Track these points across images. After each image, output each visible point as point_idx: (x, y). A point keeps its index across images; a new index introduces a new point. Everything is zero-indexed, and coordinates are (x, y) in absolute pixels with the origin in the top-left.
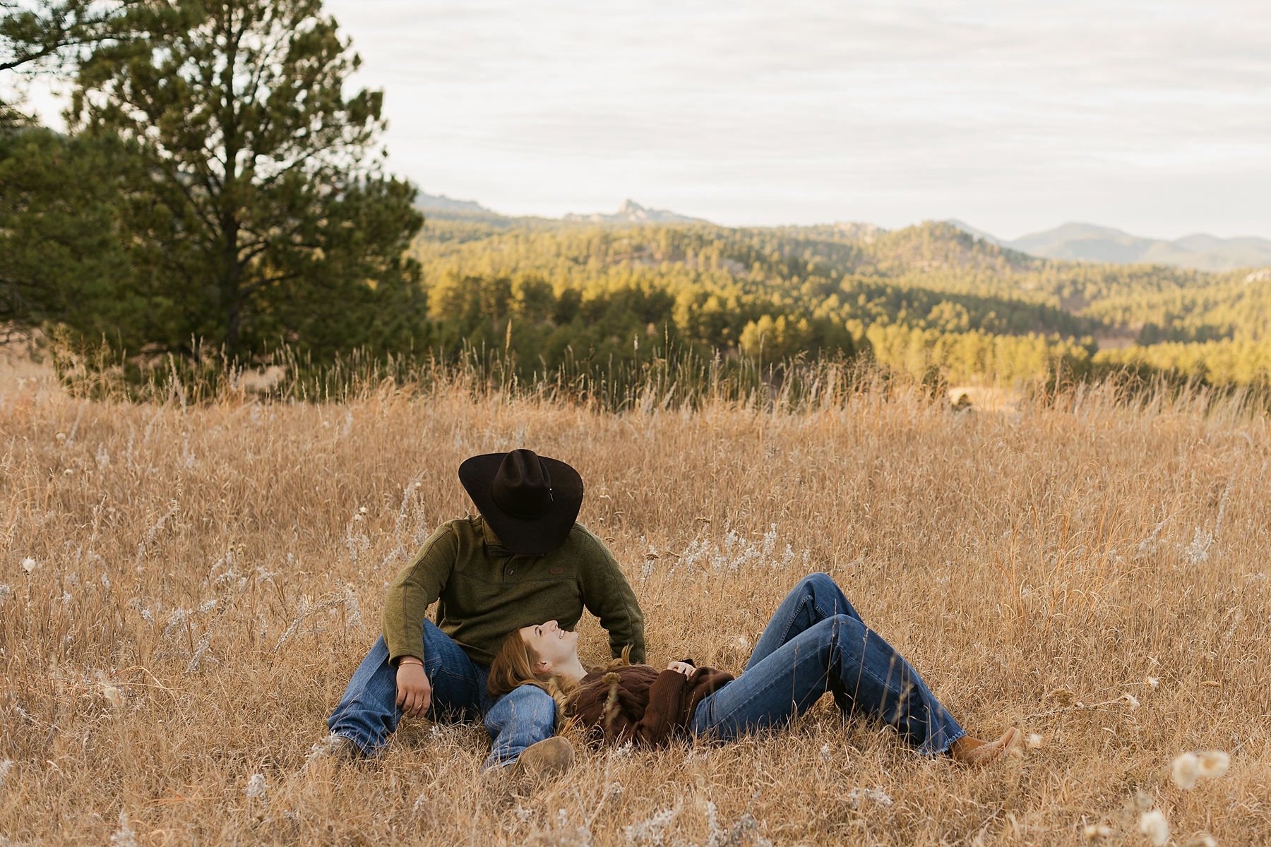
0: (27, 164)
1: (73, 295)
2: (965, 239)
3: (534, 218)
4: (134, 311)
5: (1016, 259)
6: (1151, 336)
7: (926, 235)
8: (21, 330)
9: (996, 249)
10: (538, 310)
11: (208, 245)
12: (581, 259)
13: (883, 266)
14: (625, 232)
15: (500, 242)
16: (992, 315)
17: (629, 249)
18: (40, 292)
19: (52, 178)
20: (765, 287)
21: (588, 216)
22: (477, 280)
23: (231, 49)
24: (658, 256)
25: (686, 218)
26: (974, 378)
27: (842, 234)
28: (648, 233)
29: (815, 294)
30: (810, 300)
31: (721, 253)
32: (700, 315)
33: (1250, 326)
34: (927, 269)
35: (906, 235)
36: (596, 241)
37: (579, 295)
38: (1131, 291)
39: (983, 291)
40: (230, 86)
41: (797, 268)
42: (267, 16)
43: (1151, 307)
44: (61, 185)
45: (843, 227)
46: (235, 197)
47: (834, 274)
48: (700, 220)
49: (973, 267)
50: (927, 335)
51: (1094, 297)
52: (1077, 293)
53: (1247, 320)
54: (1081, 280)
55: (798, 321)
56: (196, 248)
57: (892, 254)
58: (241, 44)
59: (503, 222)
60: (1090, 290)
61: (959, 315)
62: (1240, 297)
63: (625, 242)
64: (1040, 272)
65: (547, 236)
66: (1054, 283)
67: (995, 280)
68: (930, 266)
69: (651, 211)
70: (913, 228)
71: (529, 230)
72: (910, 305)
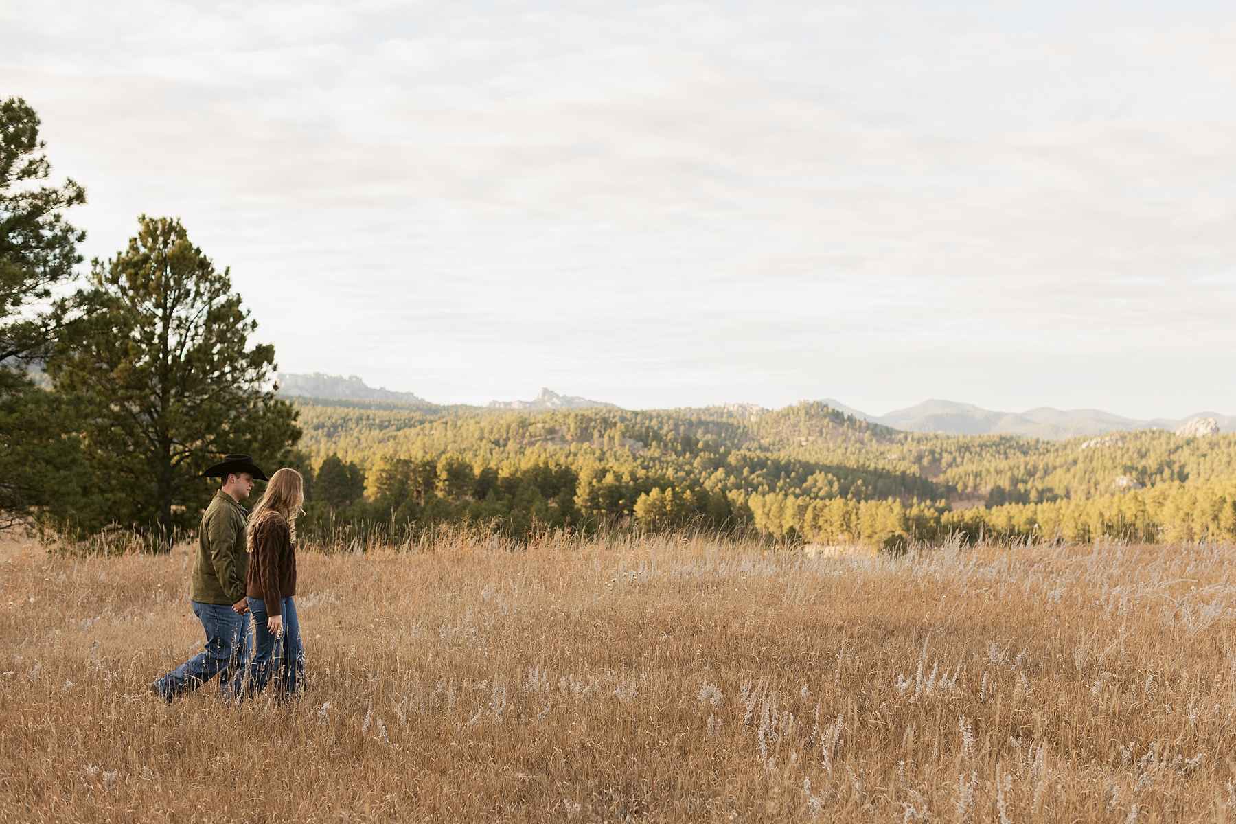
0: (27, 417)
1: (54, 494)
2: (837, 417)
3: (462, 406)
4: (93, 504)
5: (881, 433)
6: (998, 497)
7: (802, 413)
8: (20, 518)
9: (864, 425)
10: (459, 488)
11: (149, 454)
12: (501, 442)
13: (765, 442)
14: (540, 417)
15: (431, 429)
16: (860, 482)
17: (543, 432)
18: (34, 493)
19: (42, 424)
20: (660, 462)
21: (510, 403)
22: (407, 463)
23: (166, 319)
24: (568, 437)
25: (597, 403)
26: (841, 537)
27: (730, 414)
28: (559, 417)
29: (705, 469)
30: (700, 473)
31: (623, 435)
32: (600, 489)
33: (1084, 487)
34: (804, 443)
35: (786, 414)
36: (514, 426)
37: (496, 473)
38: (981, 459)
39: (852, 463)
40: (165, 345)
41: (689, 445)
42: (192, 295)
43: (998, 472)
44: (47, 428)
45: (731, 408)
46: (168, 421)
47: (722, 450)
48: (606, 405)
49: (844, 441)
50: (800, 501)
51: (950, 465)
52: (936, 461)
53: (1080, 482)
54: (938, 450)
55: (684, 492)
56: (143, 456)
57: (773, 431)
58: (174, 315)
59: (435, 410)
60: (947, 458)
61: (831, 483)
62: (1075, 462)
63: (540, 425)
64: (902, 444)
65: (473, 421)
66: (914, 453)
67: (864, 451)
68: (807, 440)
69: (564, 397)
70: (791, 408)
71: (457, 417)
72: (788, 476)
